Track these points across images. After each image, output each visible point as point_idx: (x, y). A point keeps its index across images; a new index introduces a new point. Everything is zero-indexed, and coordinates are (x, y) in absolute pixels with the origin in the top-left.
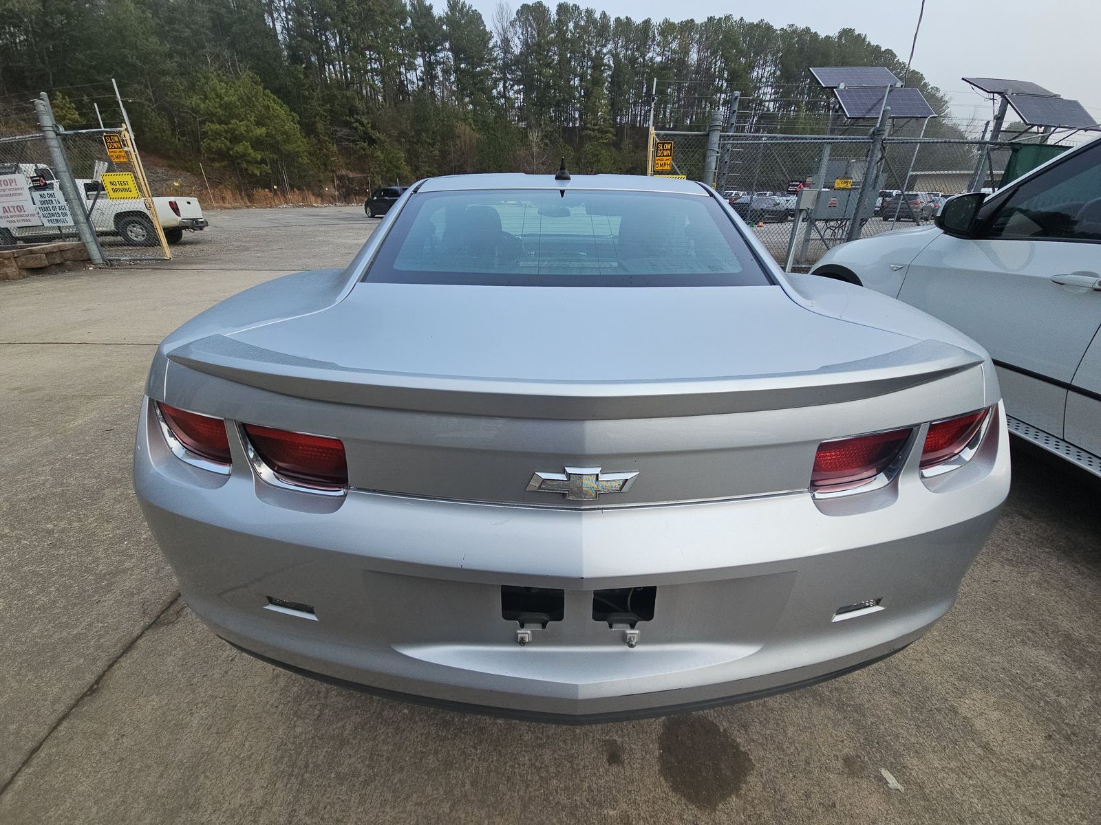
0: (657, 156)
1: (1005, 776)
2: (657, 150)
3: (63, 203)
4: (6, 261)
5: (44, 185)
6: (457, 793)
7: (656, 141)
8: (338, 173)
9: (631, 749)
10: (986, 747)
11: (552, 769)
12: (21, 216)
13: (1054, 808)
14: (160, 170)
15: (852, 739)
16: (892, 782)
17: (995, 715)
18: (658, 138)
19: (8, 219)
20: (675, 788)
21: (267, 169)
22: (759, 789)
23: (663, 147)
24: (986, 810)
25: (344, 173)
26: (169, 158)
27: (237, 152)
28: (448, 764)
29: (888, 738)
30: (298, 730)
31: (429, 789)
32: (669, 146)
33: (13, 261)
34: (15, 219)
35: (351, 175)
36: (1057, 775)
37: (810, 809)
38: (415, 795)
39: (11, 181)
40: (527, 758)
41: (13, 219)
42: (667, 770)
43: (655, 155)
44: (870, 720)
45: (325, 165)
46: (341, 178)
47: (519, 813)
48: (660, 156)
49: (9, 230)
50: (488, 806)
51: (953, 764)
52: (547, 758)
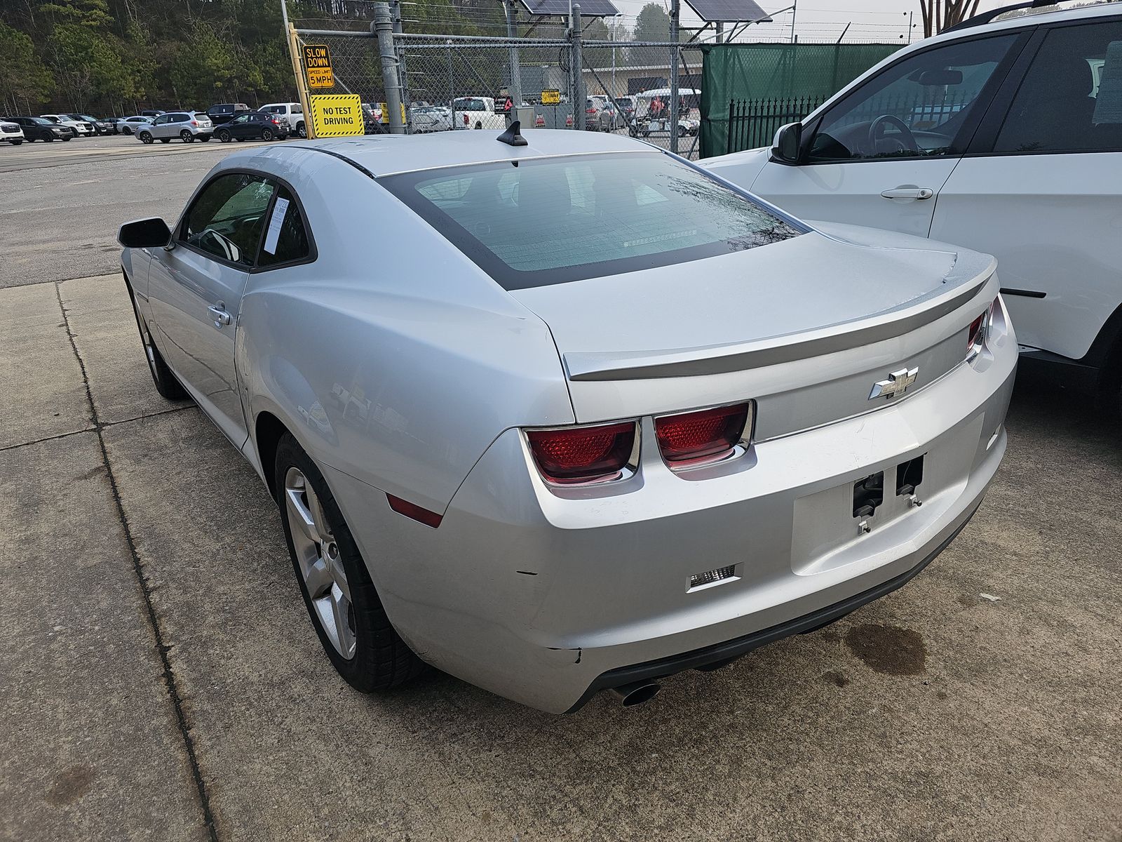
0: (308, 67)
1: (1038, 564)
2: (307, 58)
6: (766, 771)
7: (301, 45)
9: (845, 670)
10: (1015, 554)
11: (811, 714)
13: (1077, 568)
15: (952, 587)
16: (993, 598)
17: (1005, 534)
18: (303, 39)
20: (893, 673)
22: (935, 644)
23: (315, 54)
24: (1046, 586)
28: (736, 762)
29: (968, 576)
31: (743, 784)
32: (323, 52)
36: (1062, 551)
37: (968, 637)
40: (786, 720)
42: (878, 667)
43: (306, 65)
44: (951, 571)
47: (821, 751)
48: (313, 67)
50: (797, 762)
51: (1009, 572)
52: (799, 710)
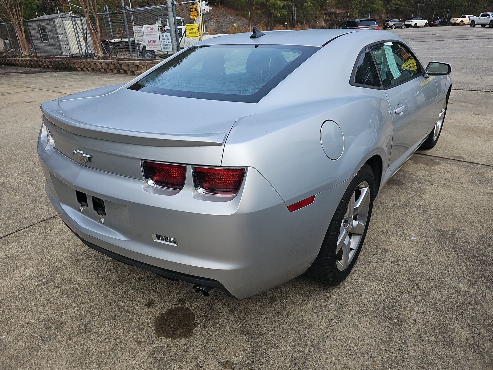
3: (170, 39)
4: (143, 66)
5: (164, 31)
6: (99, 285)
8: (329, 11)
9: (157, 306)
11: (128, 296)
12: (154, 45)
14: (231, 17)
19: (150, 46)
20: (155, 324)
21: (285, 12)
25: (333, 10)
26: (237, 9)
27: (271, 3)
28: (105, 277)
30: (83, 249)
31: (94, 280)
33: (145, 66)
34: (152, 46)
35: (338, 11)
38: (90, 279)
39: (153, 28)
40: (125, 289)
41: (151, 46)
42: (160, 318)
45: (322, 6)
46: (330, 14)
47: (107, 299)
49: (154, 51)
50: (102, 293)
52: (130, 292)
